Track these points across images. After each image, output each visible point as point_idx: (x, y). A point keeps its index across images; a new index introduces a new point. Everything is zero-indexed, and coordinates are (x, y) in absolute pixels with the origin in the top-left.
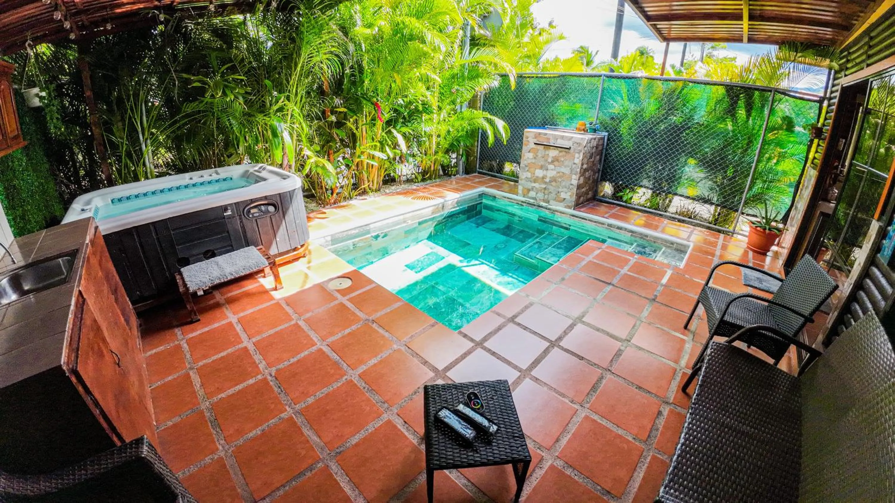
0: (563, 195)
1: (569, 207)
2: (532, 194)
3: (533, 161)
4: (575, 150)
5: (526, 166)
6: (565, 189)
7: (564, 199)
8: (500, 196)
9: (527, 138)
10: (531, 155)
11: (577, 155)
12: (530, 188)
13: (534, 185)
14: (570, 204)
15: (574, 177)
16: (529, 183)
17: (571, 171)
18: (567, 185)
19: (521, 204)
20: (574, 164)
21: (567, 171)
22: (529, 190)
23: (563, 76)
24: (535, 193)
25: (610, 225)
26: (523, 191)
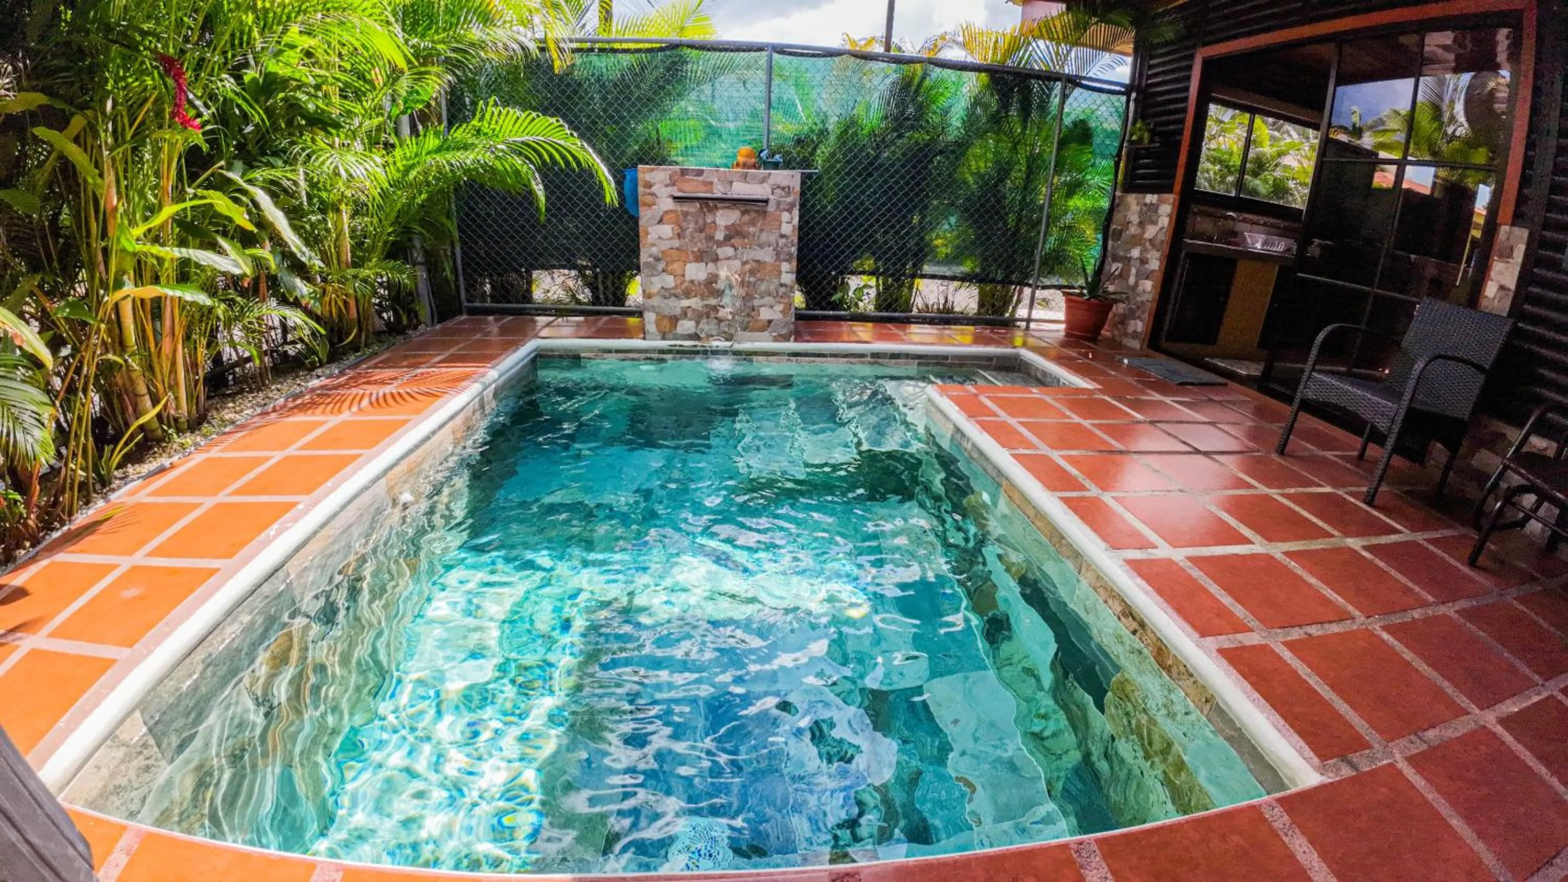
0: (765, 314)
1: (786, 338)
2: (686, 326)
3: (676, 243)
4: (779, 203)
5: (658, 259)
6: (768, 300)
7: (770, 322)
8: (590, 349)
9: (649, 185)
10: (667, 230)
11: (785, 216)
12: (678, 311)
13: (685, 303)
14: (783, 332)
15: (785, 266)
16: (673, 302)
17: (778, 254)
18: (772, 287)
19: (658, 357)
20: (782, 236)
21: (767, 256)
22: (674, 320)
23: (674, 46)
24: (693, 323)
25: (876, 355)
26: (658, 326)
